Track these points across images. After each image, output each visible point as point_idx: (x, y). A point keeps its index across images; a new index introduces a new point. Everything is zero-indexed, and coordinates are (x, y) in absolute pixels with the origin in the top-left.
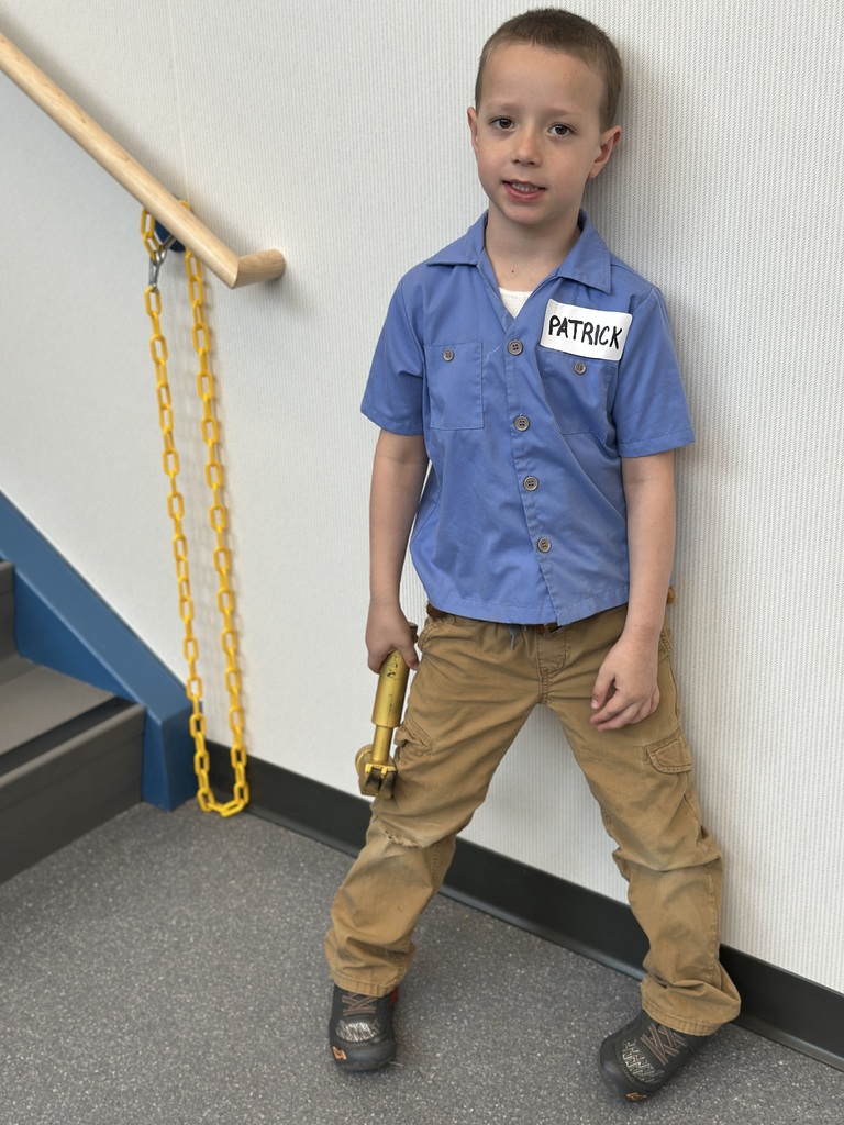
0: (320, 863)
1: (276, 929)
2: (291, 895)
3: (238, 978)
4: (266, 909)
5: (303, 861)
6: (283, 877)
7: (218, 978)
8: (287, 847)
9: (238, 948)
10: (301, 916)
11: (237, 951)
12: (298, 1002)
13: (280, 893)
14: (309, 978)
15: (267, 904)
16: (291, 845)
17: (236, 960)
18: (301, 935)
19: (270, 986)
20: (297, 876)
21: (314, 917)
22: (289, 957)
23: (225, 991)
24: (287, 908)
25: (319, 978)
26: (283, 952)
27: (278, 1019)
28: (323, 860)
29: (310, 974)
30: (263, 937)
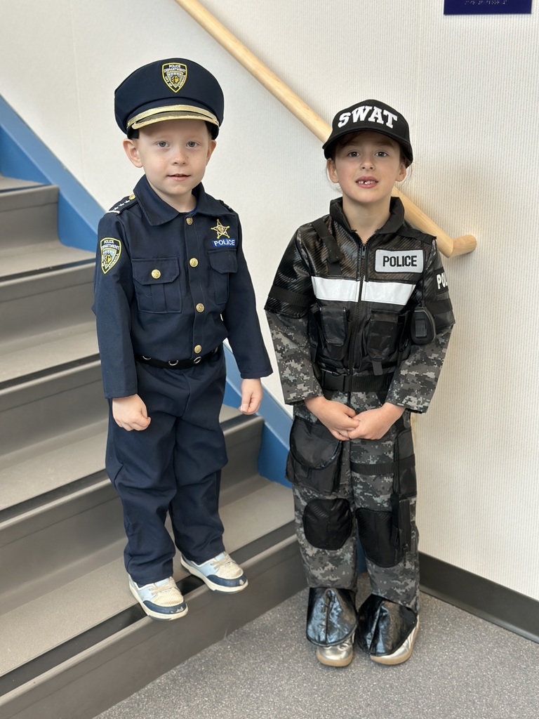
0: (458, 620)
1: (441, 659)
2: (444, 638)
3: (424, 687)
4: (431, 646)
5: (447, 617)
6: (436, 627)
7: (412, 686)
8: (434, 608)
9: (419, 669)
10: (455, 652)
11: (420, 671)
12: (467, 707)
13: (437, 636)
14: (470, 692)
15: (431, 643)
16: (437, 607)
17: (420, 676)
18: (457, 664)
19: (446, 695)
20: (446, 627)
21: (463, 653)
22: (453, 678)
23: (418, 696)
24: (444, 646)
25: (477, 693)
26: (449, 674)
27: (457, 716)
28: (460, 618)
29: (470, 690)
30: (433, 663)
